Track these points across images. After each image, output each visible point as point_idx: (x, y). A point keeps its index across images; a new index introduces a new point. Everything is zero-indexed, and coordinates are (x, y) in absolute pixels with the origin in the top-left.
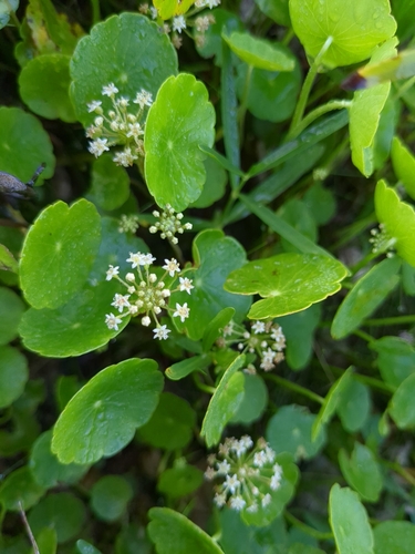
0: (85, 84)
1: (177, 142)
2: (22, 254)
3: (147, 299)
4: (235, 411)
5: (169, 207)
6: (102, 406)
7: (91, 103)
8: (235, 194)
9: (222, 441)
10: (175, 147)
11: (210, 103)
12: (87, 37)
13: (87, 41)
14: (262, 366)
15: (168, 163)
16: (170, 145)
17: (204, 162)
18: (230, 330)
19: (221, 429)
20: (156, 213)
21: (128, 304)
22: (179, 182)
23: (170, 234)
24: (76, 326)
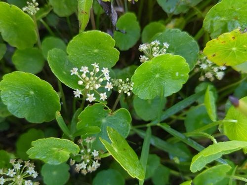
0: (163, 38)
1: (160, 79)
2: (88, 32)
3: (90, 82)
4: (49, 163)
5: (133, 83)
6: (31, 96)
7: (158, 40)
8: (148, 125)
9: (31, 161)
10: (157, 78)
11: (182, 86)
12: (180, 31)
13: (179, 32)
14: (77, 165)
15: (150, 78)
16: (157, 76)
17: (157, 96)
18: (88, 141)
19: (37, 157)
20: (128, 79)
21: (85, 73)
22: (144, 87)
23: (122, 88)
24: (64, 73)
